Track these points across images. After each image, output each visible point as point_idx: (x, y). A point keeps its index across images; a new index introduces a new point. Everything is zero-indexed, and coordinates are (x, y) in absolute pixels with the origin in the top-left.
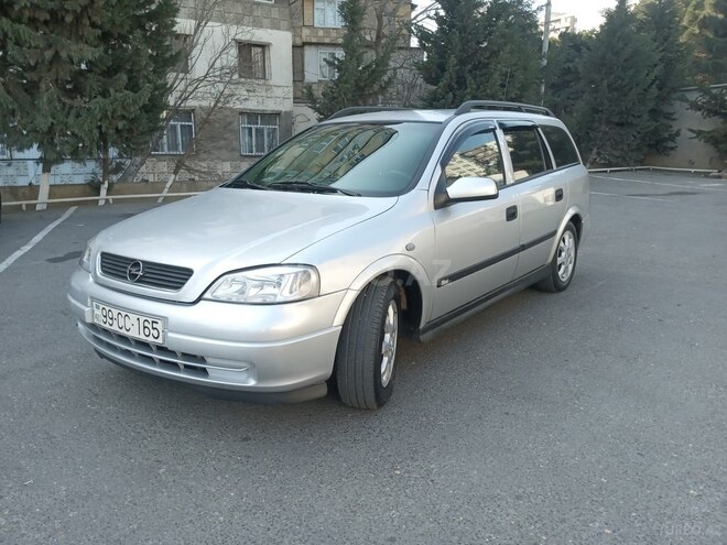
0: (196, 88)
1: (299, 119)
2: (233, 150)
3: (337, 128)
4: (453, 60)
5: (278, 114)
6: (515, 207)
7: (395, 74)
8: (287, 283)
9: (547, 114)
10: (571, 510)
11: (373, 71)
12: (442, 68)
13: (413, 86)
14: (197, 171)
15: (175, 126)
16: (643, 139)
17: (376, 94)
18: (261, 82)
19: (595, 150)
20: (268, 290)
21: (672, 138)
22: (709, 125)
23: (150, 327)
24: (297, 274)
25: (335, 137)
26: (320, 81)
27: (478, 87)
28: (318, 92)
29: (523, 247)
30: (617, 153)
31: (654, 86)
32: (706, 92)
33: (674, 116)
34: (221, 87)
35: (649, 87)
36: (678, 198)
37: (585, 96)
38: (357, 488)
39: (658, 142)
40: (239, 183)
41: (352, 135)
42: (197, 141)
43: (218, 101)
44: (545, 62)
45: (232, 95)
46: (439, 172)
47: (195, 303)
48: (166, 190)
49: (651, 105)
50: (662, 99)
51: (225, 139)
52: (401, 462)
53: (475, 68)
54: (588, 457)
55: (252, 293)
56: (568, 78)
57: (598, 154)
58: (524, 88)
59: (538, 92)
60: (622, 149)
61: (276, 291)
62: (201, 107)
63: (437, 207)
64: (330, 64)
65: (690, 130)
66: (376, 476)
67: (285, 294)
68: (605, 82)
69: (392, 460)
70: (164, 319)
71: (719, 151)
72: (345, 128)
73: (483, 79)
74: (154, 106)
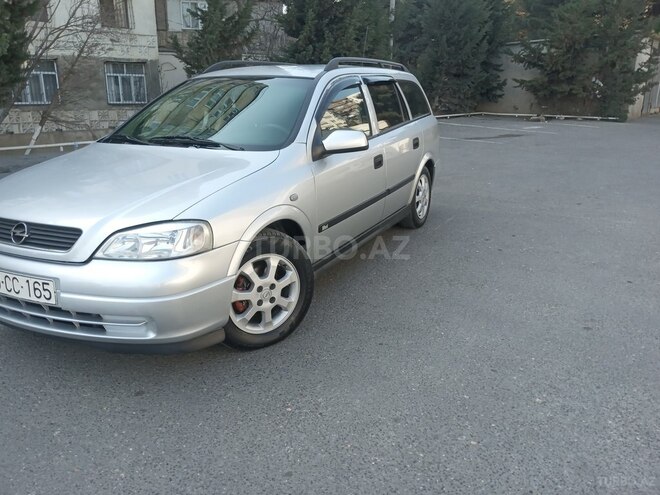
0: (58, 37)
1: (165, 68)
2: (100, 99)
3: (209, 82)
4: (311, 14)
5: (143, 63)
6: (381, 156)
7: (258, 25)
8: (181, 238)
9: (402, 70)
10: (441, 426)
11: (237, 22)
12: (302, 21)
13: (275, 38)
14: (63, 121)
15: (37, 76)
16: (476, 88)
17: (240, 44)
18: (125, 31)
19: (437, 99)
20: (162, 246)
21: (501, 86)
22: (530, 75)
23: (41, 288)
24: (189, 229)
25: (208, 92)
26: (184, 30)
27: (336, 41)
28: (184, 42)
29: (389, 192)
30: (456, 101)
31: (485, 41)
32: (526, 46)
33: (501, 68)
34: (84, 36)
35: (481, 41)
36: (507, 140)
37: (428, 50)
38: (252, 429)
39: (489, 91)
40: (117, 138)
41: (224, 90)
42: (63, 92)
43: (81, 51)
44: (392, 18)
45: (96, 45)
46: (314, 126)
47: (86, 262)
48: (33, 142)
49: (483, 58)
50: (491, 53)
51: (91, 89)
52: (291, 400)
53: (332, 22)
54: (452, 377)
55: (145, 249)
56: (410, 32)
57: (440, 102)
58: (376, 42)
59: (388, 45)
60: (459, 98)
61: (170, 246)
62: (64, 57)
63: (315, 158)
64: (194, 15)
65: (515, 80)
66: (270, 416)
67: (178, 249)
68: (445, 37)
69: (283, 398)
70: (56, 280)
71: (537, 97)
72: (217, 82)
73: (339, 32)
74: (13, 56)
